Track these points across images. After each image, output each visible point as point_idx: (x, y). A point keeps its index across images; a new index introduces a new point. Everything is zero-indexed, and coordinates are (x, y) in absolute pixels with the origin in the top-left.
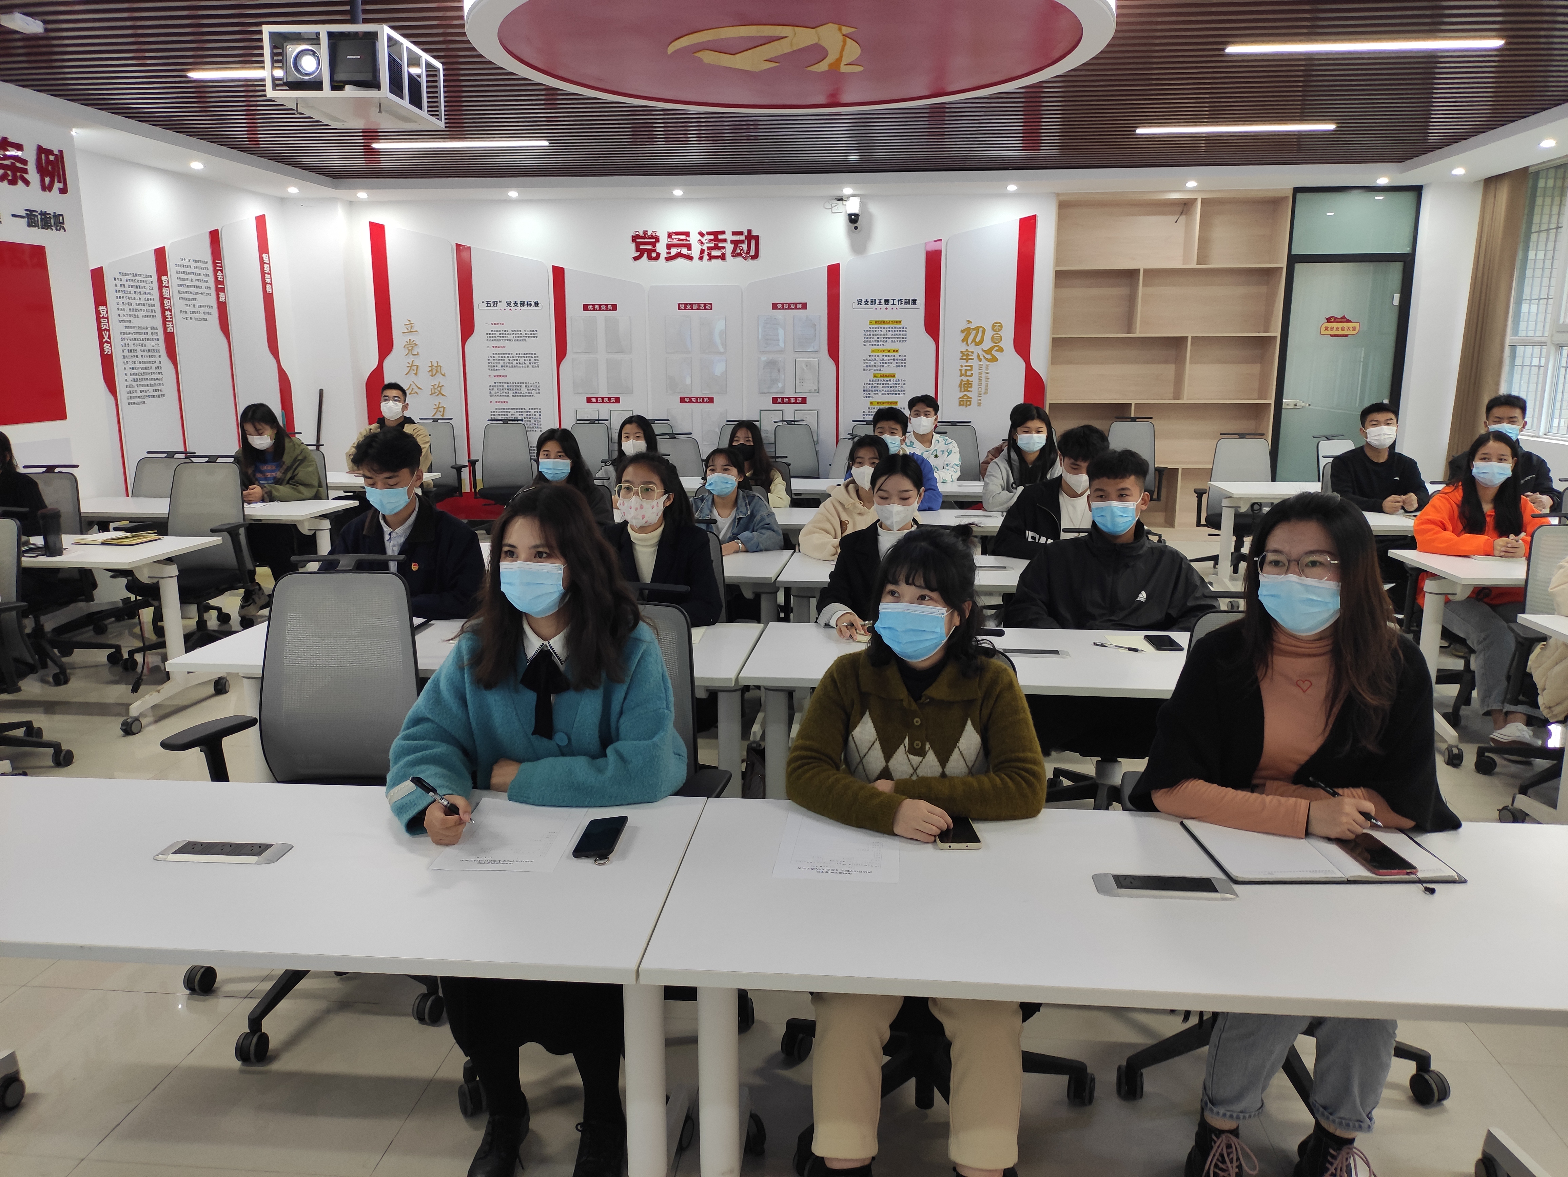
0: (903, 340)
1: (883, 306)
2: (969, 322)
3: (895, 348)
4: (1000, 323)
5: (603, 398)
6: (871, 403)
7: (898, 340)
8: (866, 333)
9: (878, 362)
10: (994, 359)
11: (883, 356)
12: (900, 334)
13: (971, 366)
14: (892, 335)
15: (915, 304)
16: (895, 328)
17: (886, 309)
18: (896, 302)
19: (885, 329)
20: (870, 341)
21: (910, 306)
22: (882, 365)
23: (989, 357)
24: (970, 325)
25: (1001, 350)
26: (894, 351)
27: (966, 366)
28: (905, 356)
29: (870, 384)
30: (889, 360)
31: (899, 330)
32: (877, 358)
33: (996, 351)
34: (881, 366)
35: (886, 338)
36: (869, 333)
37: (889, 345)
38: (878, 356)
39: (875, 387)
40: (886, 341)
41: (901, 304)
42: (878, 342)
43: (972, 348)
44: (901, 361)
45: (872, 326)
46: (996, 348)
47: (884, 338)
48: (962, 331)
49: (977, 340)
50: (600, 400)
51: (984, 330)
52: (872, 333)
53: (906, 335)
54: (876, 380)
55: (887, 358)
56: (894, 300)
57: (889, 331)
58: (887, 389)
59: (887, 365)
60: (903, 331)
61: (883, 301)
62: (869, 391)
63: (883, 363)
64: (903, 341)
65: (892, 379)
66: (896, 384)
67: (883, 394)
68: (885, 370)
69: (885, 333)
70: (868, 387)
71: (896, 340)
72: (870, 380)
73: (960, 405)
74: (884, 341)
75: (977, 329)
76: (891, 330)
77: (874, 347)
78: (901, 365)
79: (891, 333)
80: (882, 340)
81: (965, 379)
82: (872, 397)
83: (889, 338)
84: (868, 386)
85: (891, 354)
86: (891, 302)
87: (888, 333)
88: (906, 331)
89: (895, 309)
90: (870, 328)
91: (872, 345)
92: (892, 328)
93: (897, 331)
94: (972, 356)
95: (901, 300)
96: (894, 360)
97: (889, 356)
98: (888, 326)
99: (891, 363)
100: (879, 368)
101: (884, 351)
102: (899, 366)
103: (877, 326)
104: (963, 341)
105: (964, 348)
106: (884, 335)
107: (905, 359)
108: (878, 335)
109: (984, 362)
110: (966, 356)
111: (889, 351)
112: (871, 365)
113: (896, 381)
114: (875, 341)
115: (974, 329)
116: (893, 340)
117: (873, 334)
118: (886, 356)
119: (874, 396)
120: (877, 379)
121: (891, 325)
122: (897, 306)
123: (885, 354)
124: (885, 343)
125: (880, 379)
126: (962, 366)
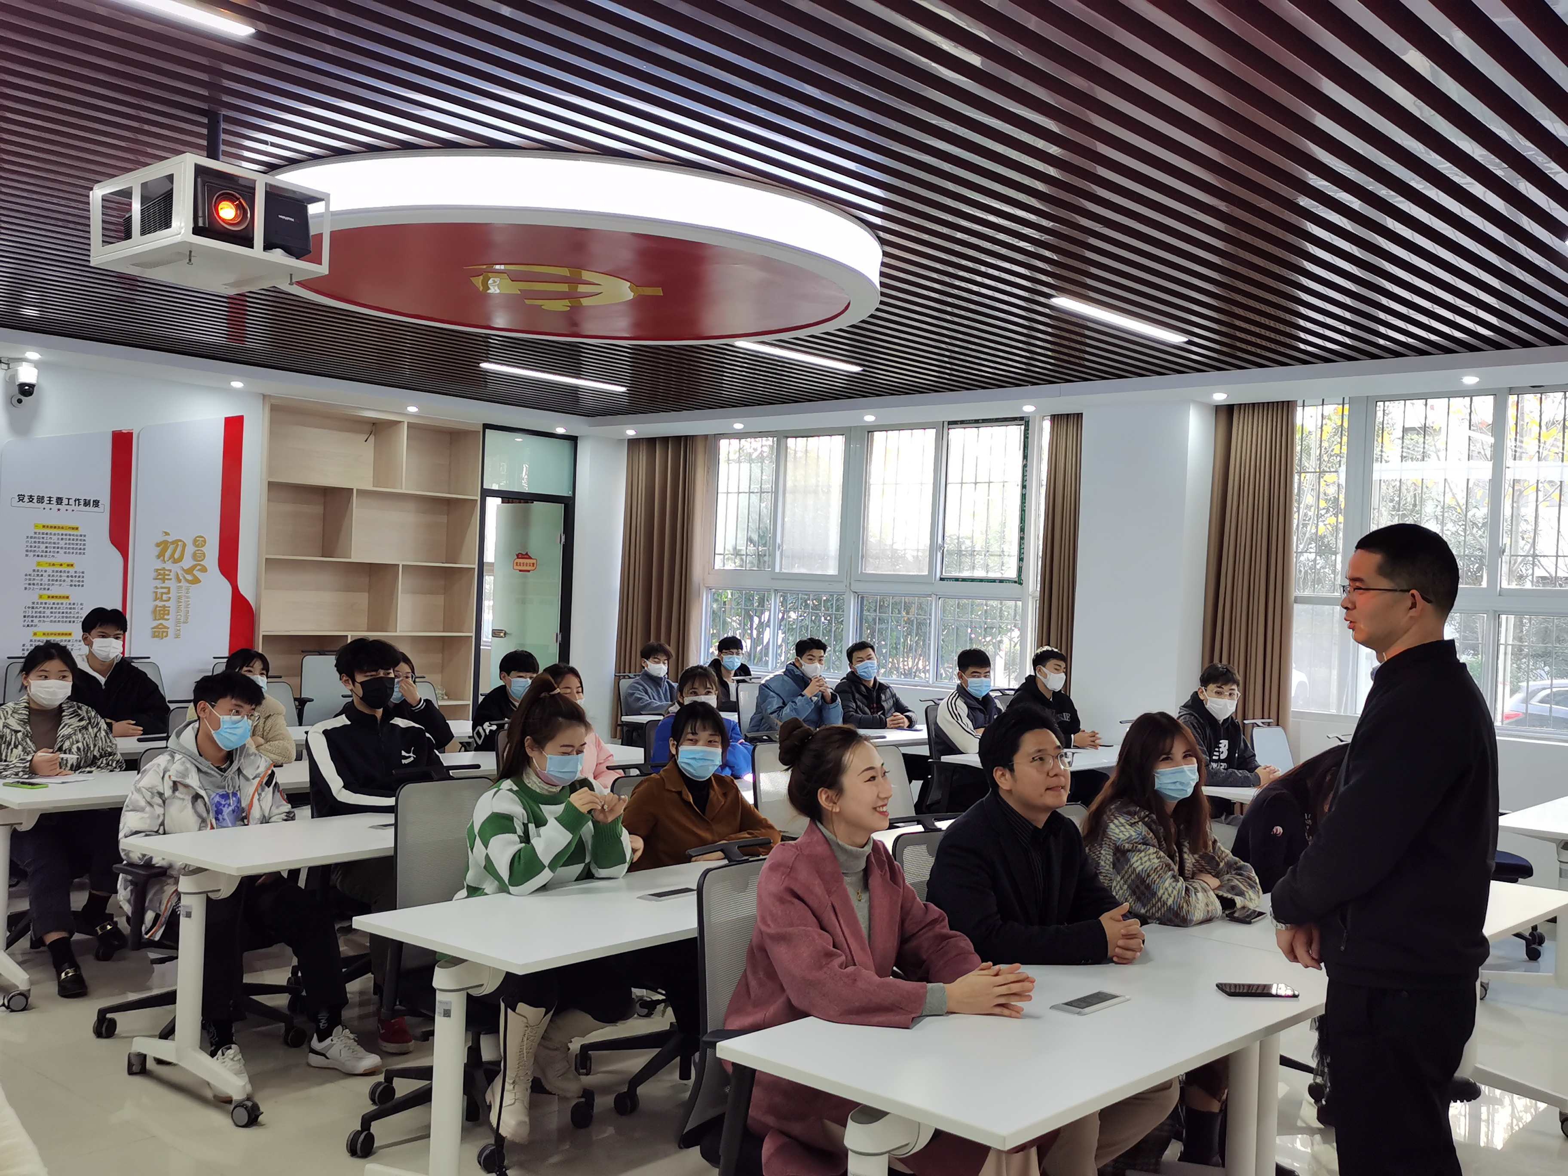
0: (82, 552)
1: (55, 507)
2: (167, 534)
3: (71, 561)
4: (202, 537)
6: (35, 634)
7: (75, 551)
8: (30, 540)
9: (45, 579)
10: (196, 581)
11: (53, 571)
12: (77, 544)
13: (169, 588)
14: (66, 544)
15: (97, 506)
16: (70, 535)
17: (59, 510)
18: (72, 502)
19: (57, 537)
20: (34, 551)
21: (91, 508)
22: (51, 583)
23: (189, 577)
24: (167, 538)
25: (203, 569)
26: (68, 565)
27: (162, 588)
28: (83, 573)
29: (33, 608)
30: (61, 576)
31: (75, 538)
32: (44, 574)
33: (199, 570)
34: (49, 585)
35: (58, 548)
36: (33, 540)
37: (61, 558)
38: (46, 571)
39: (40, 612)
40: (58, 552)
41: (79, 505)
42: (46, 552)
43: (169, 565)
44: (77, 579)
45: (37, 531)
46: (199, 567)
47: (54, 548)
48: (158, 545)
49: (176, 556)
51: (184, 545)
52: (37, 540)
53: (84, 545)
54: (41, 603)
55: (59, 574)
56: (69, 499)
57: (62, 539)
58: (57, 615)
59: (58, 583)
60: (81, 540)
61: (54, 501)
62: (32, 617)
63: (53, 580)
64: (80, 553)
65: (64, 601)
66: (70, 608)
67: (51, 621)
68: (55, 590)
69: (57, 541)
70: (30, 612)
71: (71, 551)
72: (33, 603)
73: (154, 637)
74: (54, 552)
75: (176, 542)
76: (64, 537)
77: (40, 559)
78: (77, 583)
79: (64, 541)
80: (52, 550)
81: (160, 604)
82: (36, 626)
83: (62, 548)
84: (30, 610)
85: (65, 569)
86: (65, 501)
87: (60, 542)
88: (84, 540)
89: (70, 510)
90: (35, 533)
91: (38, 556)
92: (66, 535)
93: (73, 540)
94: (169, 575)
95: (78, 500)
96: (68, 577)
97: (61, 572)
98: (61, 531)
99: (64, 581)
100: (46, 587)
101: (54, 565)
102: (75, 586)
103: (45, 531)
104: (158, 557)
105: (159, 565)
106: (54, 543)
107: (83, 577)
108: (46, 543)
109: (183, 584)
110: (161, 575)
111: (61, 565)
112: (35, 582)
113: (70, 604)
114: (43, 551)
115: (173, 543)
116: (68, 551)
117: (39, 542)
118: (57, 572)
119: (40, 623)
120: (44, 601)
121: (64, 532)
122: (73, 507)
123: (55, 568)
124: (56, 555)
125: (48, 601)
126: (157, 588)
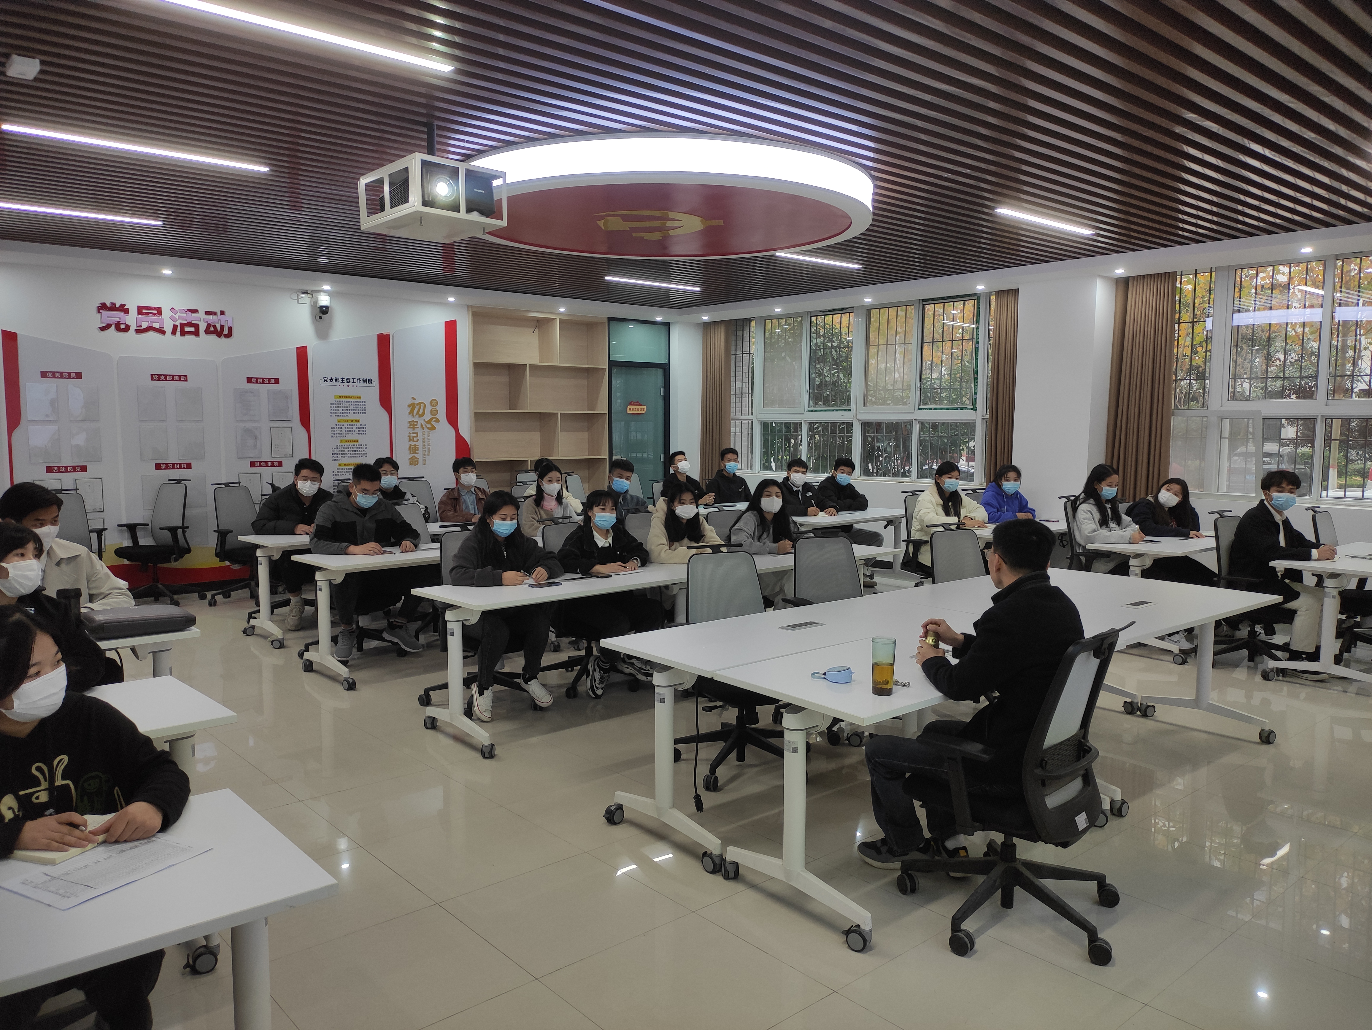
0: (364, 412)
1: (346, 384)
2: (414, 399)
3: (358, 419)
4: (436, 400)
5: (66, 467)
6: (340, 465)
7: (360, 412)
8: (332, 406)
9: (343, 430)
10: (433, 428)
11: (347, 425)
12: (360, 407)
13: (417, 433)
15: (371, 383)
16: (356, 402)
17: (348, 386)
18: (356, 381)
19: (348, 403)
20: (336, 413)
21: (367, 384)
23: (429, 426)
24: (413, 402)
25: (438, 421)
26: (356, 421)
27: (413, 433)
28: (365, 425)
31: (359, 403)
32: (342, 427)
33: (434, 422)
34: (346, 434)
35: (349, 410)
36: (334, 406)
37: (352, 416)
38: (343, 425)
39: (341, 451)
40: (349, 413)
41: (360, 382)
42: (343, 413)
43: (416, 419)
44: (362, 429)
45: (337, 400)
46: (434, 419)
47: (347, 410)
48: (409, 406)
49: (420, 413)
50: (63, 469)
51: (425, 405)
53: (365, 407)
54: (342, 446)
55: (351, 427)
56: (353, 379)
58: (351, 453)
59: (351, 432)
60: (363, 405)
61: (345, 380)
62: (337, 454)
63: (348, 431)
65: (355, 444)
66: (360, 448)
67: (349, 457)
68: (350, 437)
71: (358, 412)
72: (337, 446)
73: (412, 467)
75: (420, 404)
76: (352, 403)
77: (339, 418)
78: (362, 432)
79: (353, 406)
80: (346, 412)
81: (413, 443)
83: (351, 410)
84: (336, 450)
85: (354, 424)
86: (352, 381)
87: (350, 406)
88: (365, 405)
89: (355, 386)
90: (335, 401)
91: (338, 416)
92: (354, 402)
93: (358, 405)
94: (417, 425)
95: (360, 379)
96: (356, 428)
97: (352, 425)
98: (350, 400)
99: (354, 431)
100: (344, 435)
101: (348, 421)
102: (361, 434)
103: (341, 400)
104: (410, 413)
105: (411, 419)
106: (347, 407)
107: (366, 428)
108: (342, 407)
109: (426, 430)
110: (412, 425)
111: (352, 421)
112: (338, 432)
113: (360, 446)
114: (340, 413)
115: (418, 404)
116: (356, 412)
117: (338, 407)
118: (349, 425)
119: (341, 459)
120: (343, 444)
121: (352, 400)
122: (356, 384)
123: (349, 423)
124: (348, 415)
125: (346, 444)
126: (410, 433)
